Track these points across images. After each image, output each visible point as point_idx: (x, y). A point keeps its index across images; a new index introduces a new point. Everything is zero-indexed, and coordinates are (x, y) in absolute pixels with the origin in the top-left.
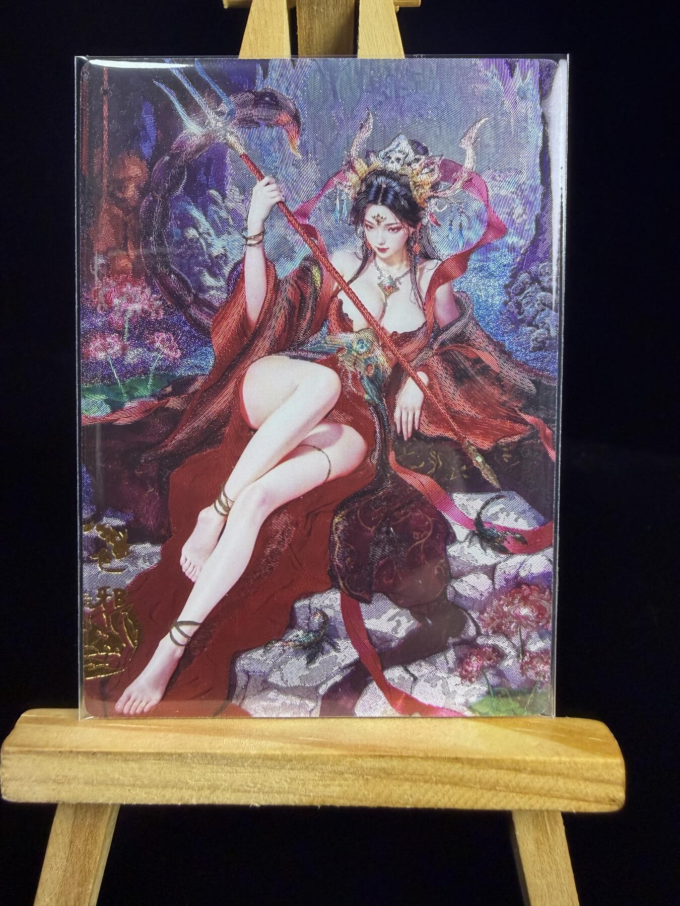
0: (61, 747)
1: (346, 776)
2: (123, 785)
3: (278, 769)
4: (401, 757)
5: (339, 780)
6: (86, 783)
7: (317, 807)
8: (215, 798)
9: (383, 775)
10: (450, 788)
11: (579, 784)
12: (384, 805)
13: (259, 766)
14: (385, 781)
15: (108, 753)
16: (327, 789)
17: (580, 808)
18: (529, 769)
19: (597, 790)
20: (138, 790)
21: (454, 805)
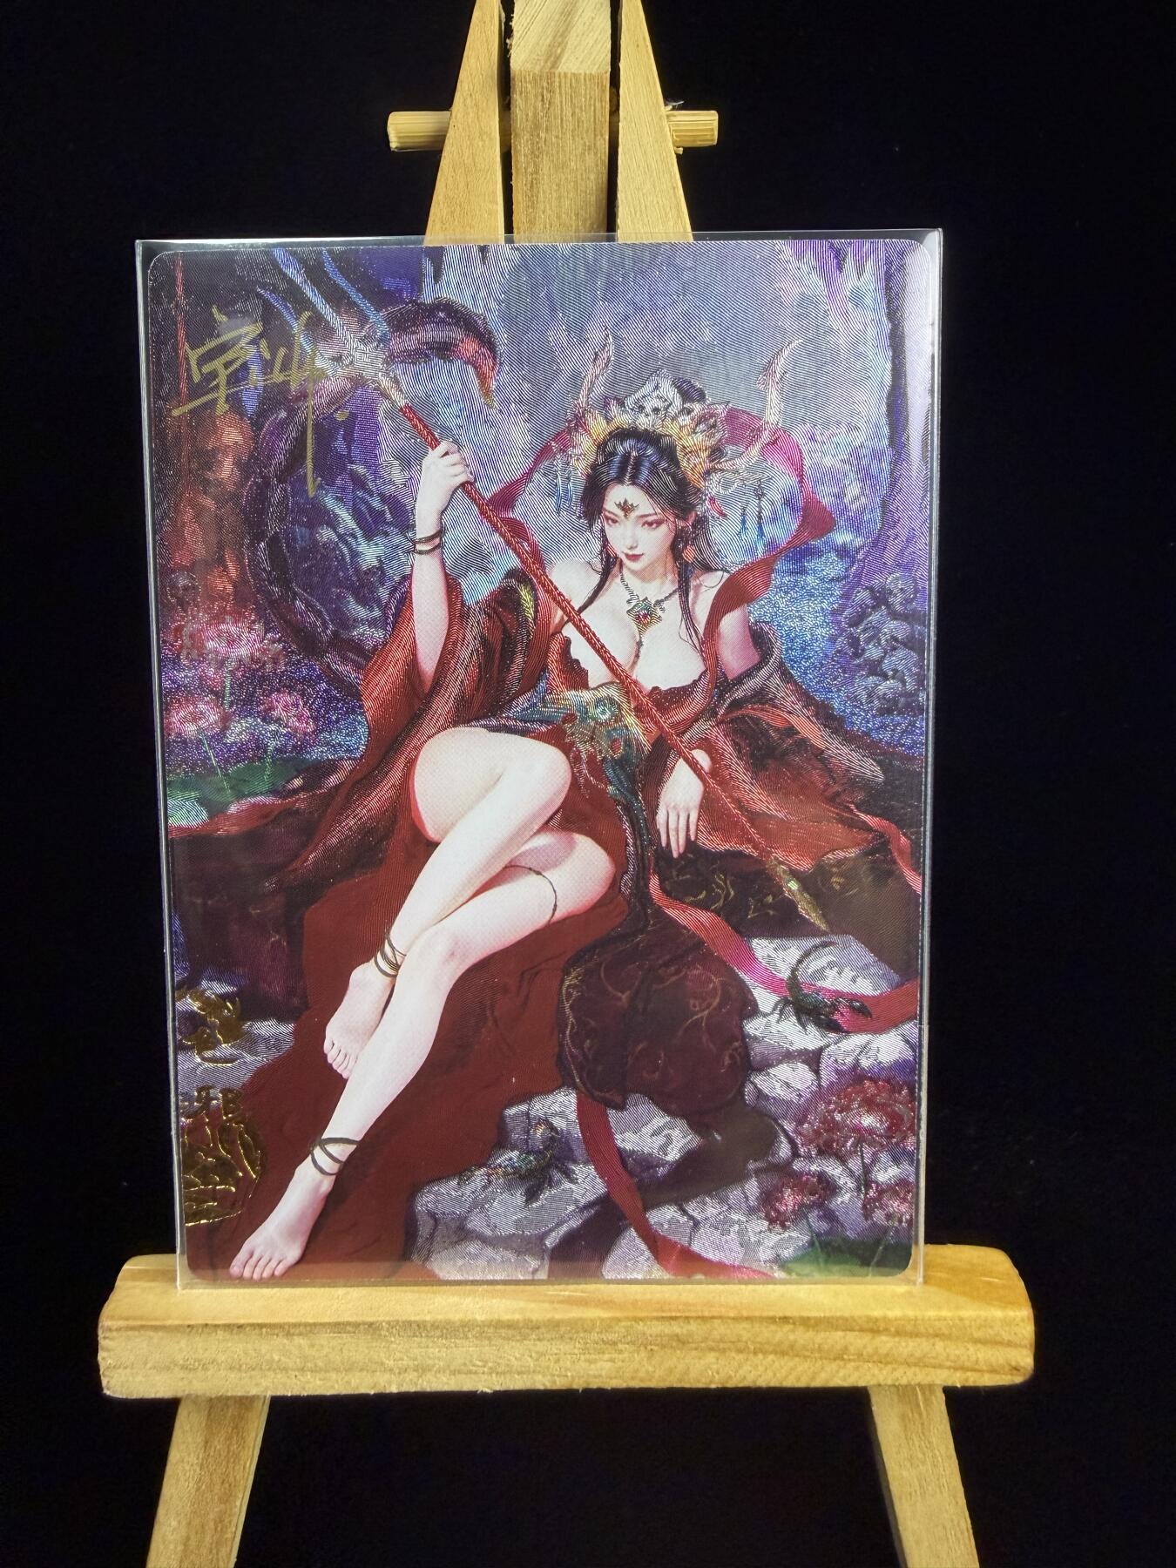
0: (190, 1319)
1: (620, 1346)
2: (285, 1369)
3: (518, 1341)
4: (703, 1319)
5: (609, 1353)
6: (231, 1368)
7: (578, 1390)
8: (425, 1383)
9: (674, 1344)
10: (775, 1359)
11: (965, 1347)
12: (677, 1385)
13: (490, 1337)
14: (678, 1352)
15: (261, 1326)
16: (593, 1366)
17: (967, 1380)
18: (893, 1329)
19: (992, 1355)
20: (309, 1377)
21: (781, 1383)
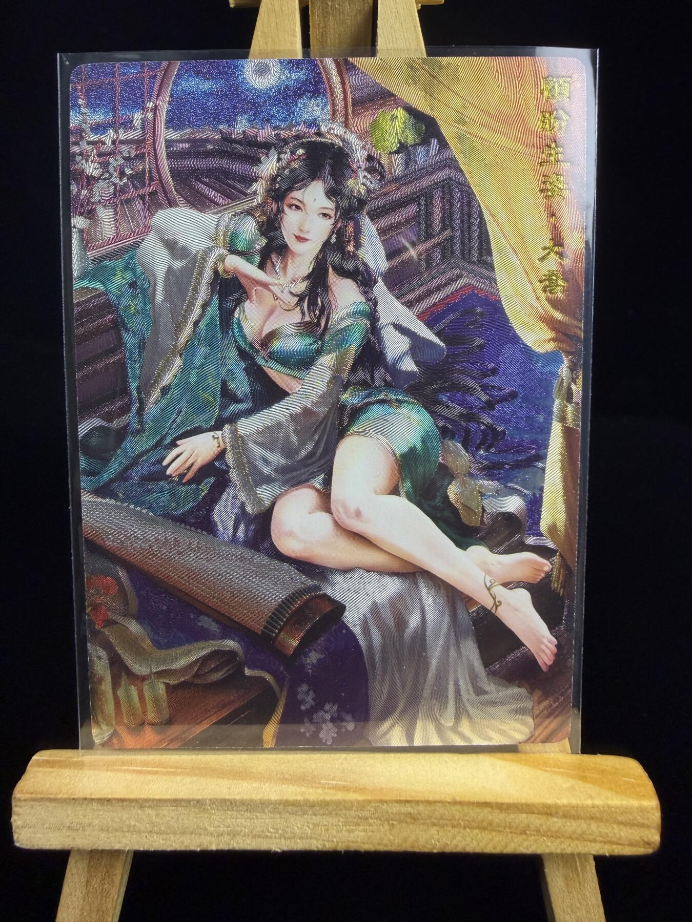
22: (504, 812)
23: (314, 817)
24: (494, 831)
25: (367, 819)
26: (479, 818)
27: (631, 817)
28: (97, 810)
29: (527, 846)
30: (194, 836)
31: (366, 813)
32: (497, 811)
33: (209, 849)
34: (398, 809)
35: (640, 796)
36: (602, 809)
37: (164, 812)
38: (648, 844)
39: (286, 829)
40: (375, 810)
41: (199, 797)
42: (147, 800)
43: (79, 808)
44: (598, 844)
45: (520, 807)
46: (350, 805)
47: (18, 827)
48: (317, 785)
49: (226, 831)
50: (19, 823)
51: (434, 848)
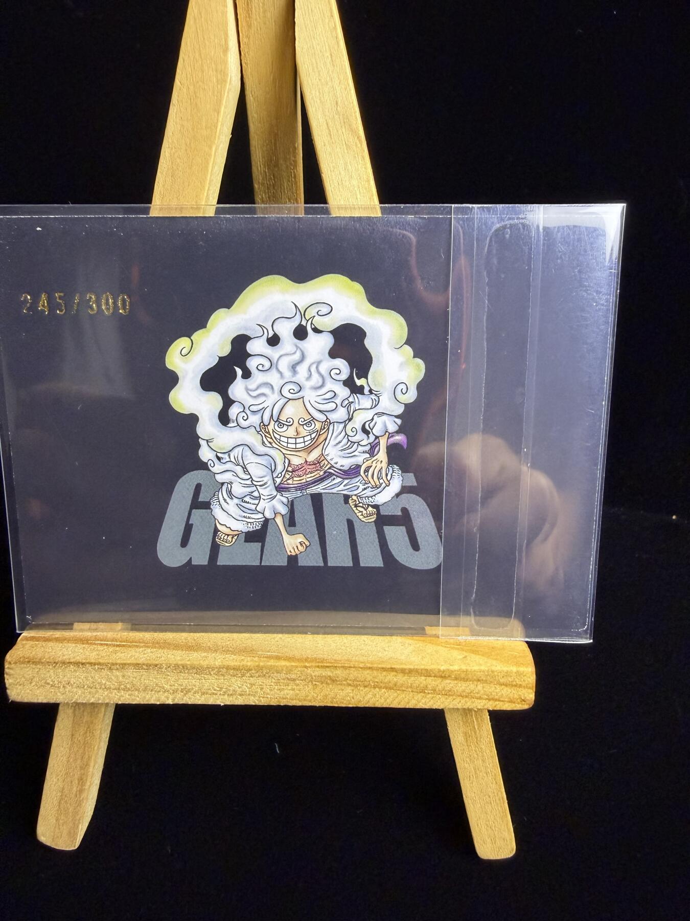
22: (406, 675)
23: (251, 678)
24: (398, 690)
25: (294, 680)
26: (386, 680)
27: (510, 679)
28: (75, 671)
29: (425, 702)
30: (154, 692)
31: (293, 676)
32: (402, 675)
33: (167, 703)
34: (320, 672)
35: (518, 664)
36: (487, 673)
37: (129, 674)
38: (524, 701)
39: (229, 688)
40: (302, 673)
41: (157, 663)
42: (113, 664)
43: (60, 671)
44: (484, 701)
45: (420, 671)
46: (280, 668)
47: (10, 685)
48: (254, 655)
49: (180, 689)
50: (10, 681)
51: (349, 704)
